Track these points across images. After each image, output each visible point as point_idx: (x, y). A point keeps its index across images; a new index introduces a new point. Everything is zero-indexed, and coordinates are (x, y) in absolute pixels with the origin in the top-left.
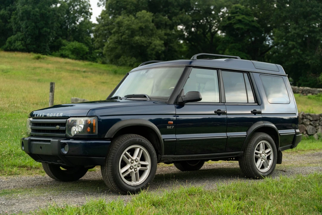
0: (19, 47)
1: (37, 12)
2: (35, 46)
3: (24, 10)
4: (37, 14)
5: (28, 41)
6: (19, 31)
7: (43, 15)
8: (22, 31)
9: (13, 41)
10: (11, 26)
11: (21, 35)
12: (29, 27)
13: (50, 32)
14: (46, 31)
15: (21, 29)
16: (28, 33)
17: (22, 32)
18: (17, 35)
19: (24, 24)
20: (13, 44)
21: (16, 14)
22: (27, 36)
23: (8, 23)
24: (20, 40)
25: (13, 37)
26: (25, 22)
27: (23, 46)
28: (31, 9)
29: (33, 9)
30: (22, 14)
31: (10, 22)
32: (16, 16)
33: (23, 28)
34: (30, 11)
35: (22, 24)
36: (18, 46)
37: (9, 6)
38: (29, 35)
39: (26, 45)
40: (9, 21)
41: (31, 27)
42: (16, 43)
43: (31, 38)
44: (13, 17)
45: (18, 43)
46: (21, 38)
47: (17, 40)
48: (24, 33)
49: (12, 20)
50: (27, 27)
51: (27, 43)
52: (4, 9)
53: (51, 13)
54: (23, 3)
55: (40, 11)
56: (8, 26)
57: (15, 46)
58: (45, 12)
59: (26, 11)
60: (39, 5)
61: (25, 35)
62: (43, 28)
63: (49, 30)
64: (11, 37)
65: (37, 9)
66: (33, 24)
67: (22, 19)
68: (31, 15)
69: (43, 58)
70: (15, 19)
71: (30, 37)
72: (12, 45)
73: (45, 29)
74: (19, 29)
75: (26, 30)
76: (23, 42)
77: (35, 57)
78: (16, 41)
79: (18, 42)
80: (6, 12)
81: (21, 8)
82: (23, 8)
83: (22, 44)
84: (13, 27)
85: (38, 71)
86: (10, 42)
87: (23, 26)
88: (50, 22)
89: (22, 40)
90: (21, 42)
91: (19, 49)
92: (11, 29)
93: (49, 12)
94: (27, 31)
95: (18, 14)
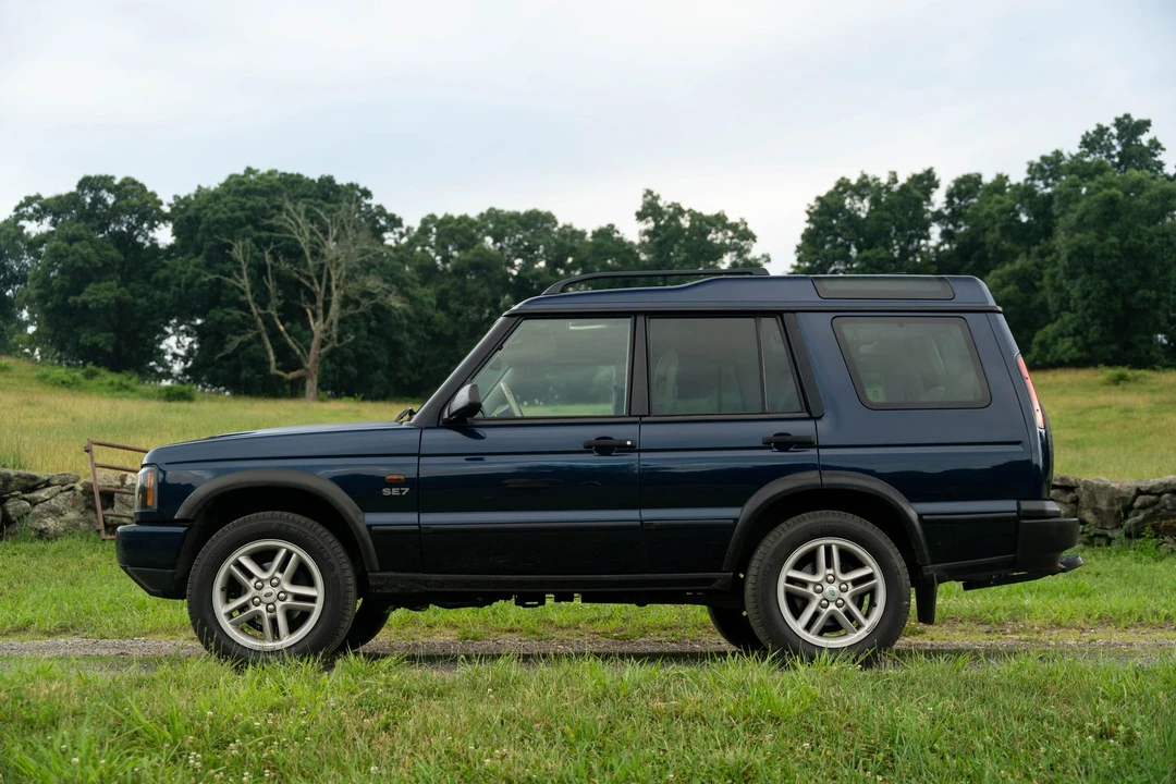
0: (1069, 353)
1: (1113, 246)
2: (1114, 347)
3: (1075, 248)
4: (1114, 252)
5: (1094, 334)
6: (1065, 310)
7: (1132, 254)
8: (1075, 306)
9: (1049, 341)
10: (1045, 298)
11: (1071, 322)
12: (1094, 294)
13: (1159, 300)
14: (1144, 299)
15: (1072, 304)
16: (1090, 311)
17: (1075, 312)
18: (1059, 321)
19: (1077, 287)
20: (1052, 350)
21: (1055, 263)
22: (1089, 320)
23: (1037, 290)
24: (1070, 335)
25: (1050, 329)
26: (1079, 281)
27: (1080, 350)
28: (1094, 240)
29: (1102, 240)
30: (1070, 258)
31: (1042, 288)
32: (1056, 269)
33: (1075, 300)
34: (1092, 248)
35: (1072, 288)
36: (1065, 352)
37: (1038, 243)
38: (1094, 316)
39: (1087, 347)
40: (1037, 284)
41: (1098, 292)
42: (1060, 344)
43: (1101, 325)
44: (1047, 272)
45: (1063, 342)
46: (1071, 328)
47: (1062, 336)
48: (1080, 313)
49: (1046, 280)
50: (1086, 295)
51: (1090, 340)
52: (1024, 254)
53: (1156, 243)
54: (1071, 229)
55: (1121, 243)
56: (1038, 299)
57: (1055, 352)
58: (1139, 242)
59: (1080, 248)
60: (1116, 226)
61: (1083, 318)
62: (1135, 289)
63: (1153, 294)
64: (1045, 330)
65: (1114, 240)
66: (1105, 283)
67: (1072, 275)
68: (1095, 259)
69: (1136, 379)
70: (1053, 276)
71: (1097, 321)
72: (1048, 352)
73: (1140, 292)
74: (1065, 304)
75: (1085, 303)
76: (1078, 338)
77: (1109, 379)
78: (1060, 339)
79: (1066, 339)
80: (1031, 262)
81: (1064, 242)
82: (1072, 241)
83: (1075, 344)
84: (1050, 300)
85: (1094, 417)
86: (1042, 344)
87: (1075, 293)
88: (1156, 270)
89: (1077, 332)
90: (1071, 339)
91: (1067, 360)
92: (1043, 307)
93: (1151, 240)
94: (1089, 306)
95: (1059, 262)
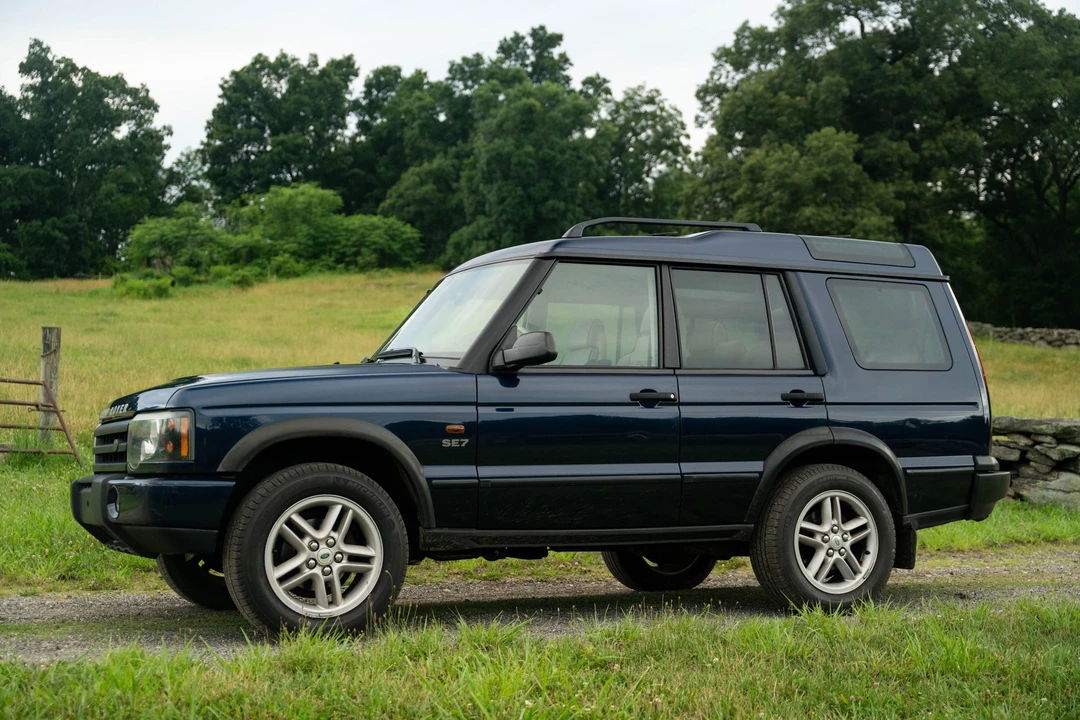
1: (529, 155)
3: (494, 153)
4: (530, 161)
6: (479, 214)
7: (545, 164)
8: (490, 211)
9: (464, 243)
10: (461, 200)
11: (486, 225)
12: (508, 200)
13: (567, 210)
14: (553, 209)
15: (487, 208)
16: (504, 217)
17: (489, 216)
18: (474, 225)
19: (494, 192)
20: (467, 251)
21: (473, 166)
22: (502, 225)
23: (453, 191)
24: (484, 239)
25: (465, 231)
26: (495, 186)
28: (512, 147)
29: (518, 148)
30: (488, 163)
31: (458, 189)
32: (474, 172)
33: (490, 204)
34: (509, 155)
35: (489, 192)
37: (454, 144)
38: (507, 222)
40: (454, 185)
41: (513, 199)
42: (474, 247)
43: (514, 231)
44: (465, 174)
45: (478, 246)
46: (486, 231)
48: (494, 217)
49: (463, 182)
50: (502, 201)
52: (442, 154)
53: (567, 156)
54: (491, 133)
55: (537, 152)
56: (454, 201)
58: (552, 153)
59: (499, 155)
60: (533, 135)
61: (497, 223)
62: (546, 199)
63: (562, 205)
64: (460, 231)
65: (529, 149)
66: (519, 191)
67: (488, 179)
68: (512, 166)
70: (470, 179)
71: (510, 227)
73: (551, 203)
74: (480, 208)
75: (500, 208)
78: (474, 242)
79: (480, 243)
80: (448, 162)
81: (485, 147)
82: (492, 146)
84: (466, 203)
87: (492, 198)
88: (566, 182)
90: (485, 242)
92: (459, 210)
93: (563, 152)
94: (504, 211)
95: (478, 165)
